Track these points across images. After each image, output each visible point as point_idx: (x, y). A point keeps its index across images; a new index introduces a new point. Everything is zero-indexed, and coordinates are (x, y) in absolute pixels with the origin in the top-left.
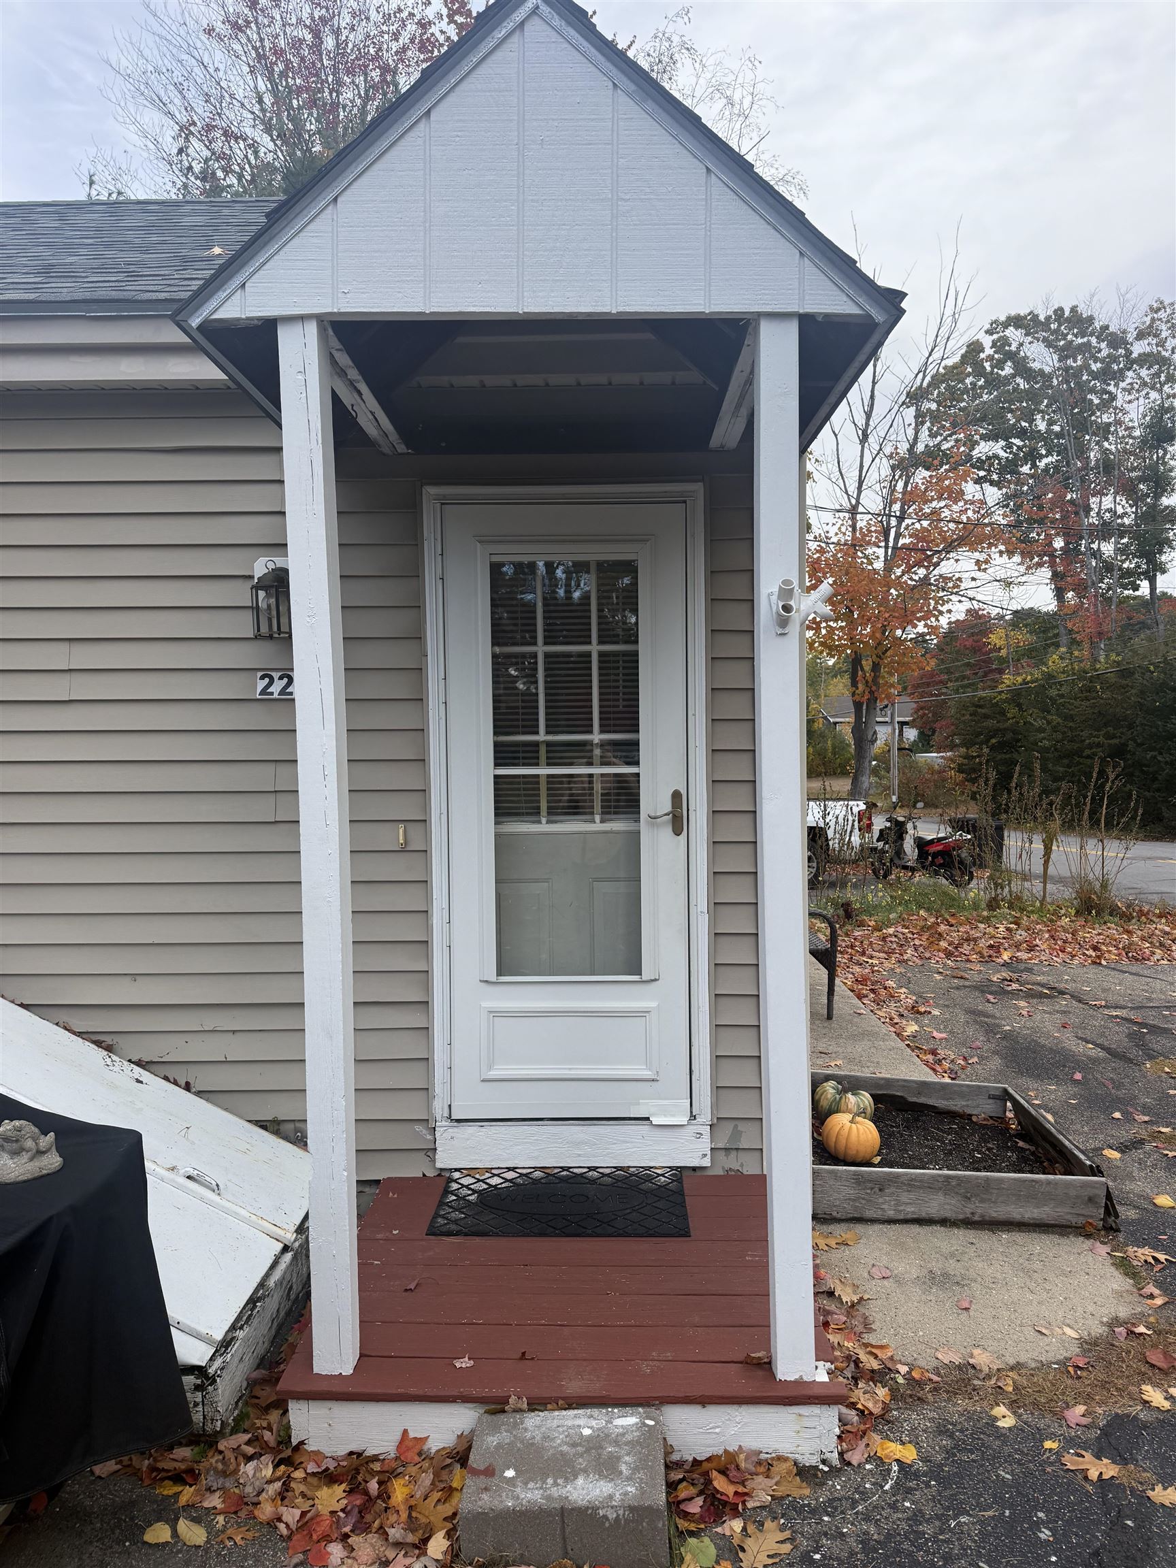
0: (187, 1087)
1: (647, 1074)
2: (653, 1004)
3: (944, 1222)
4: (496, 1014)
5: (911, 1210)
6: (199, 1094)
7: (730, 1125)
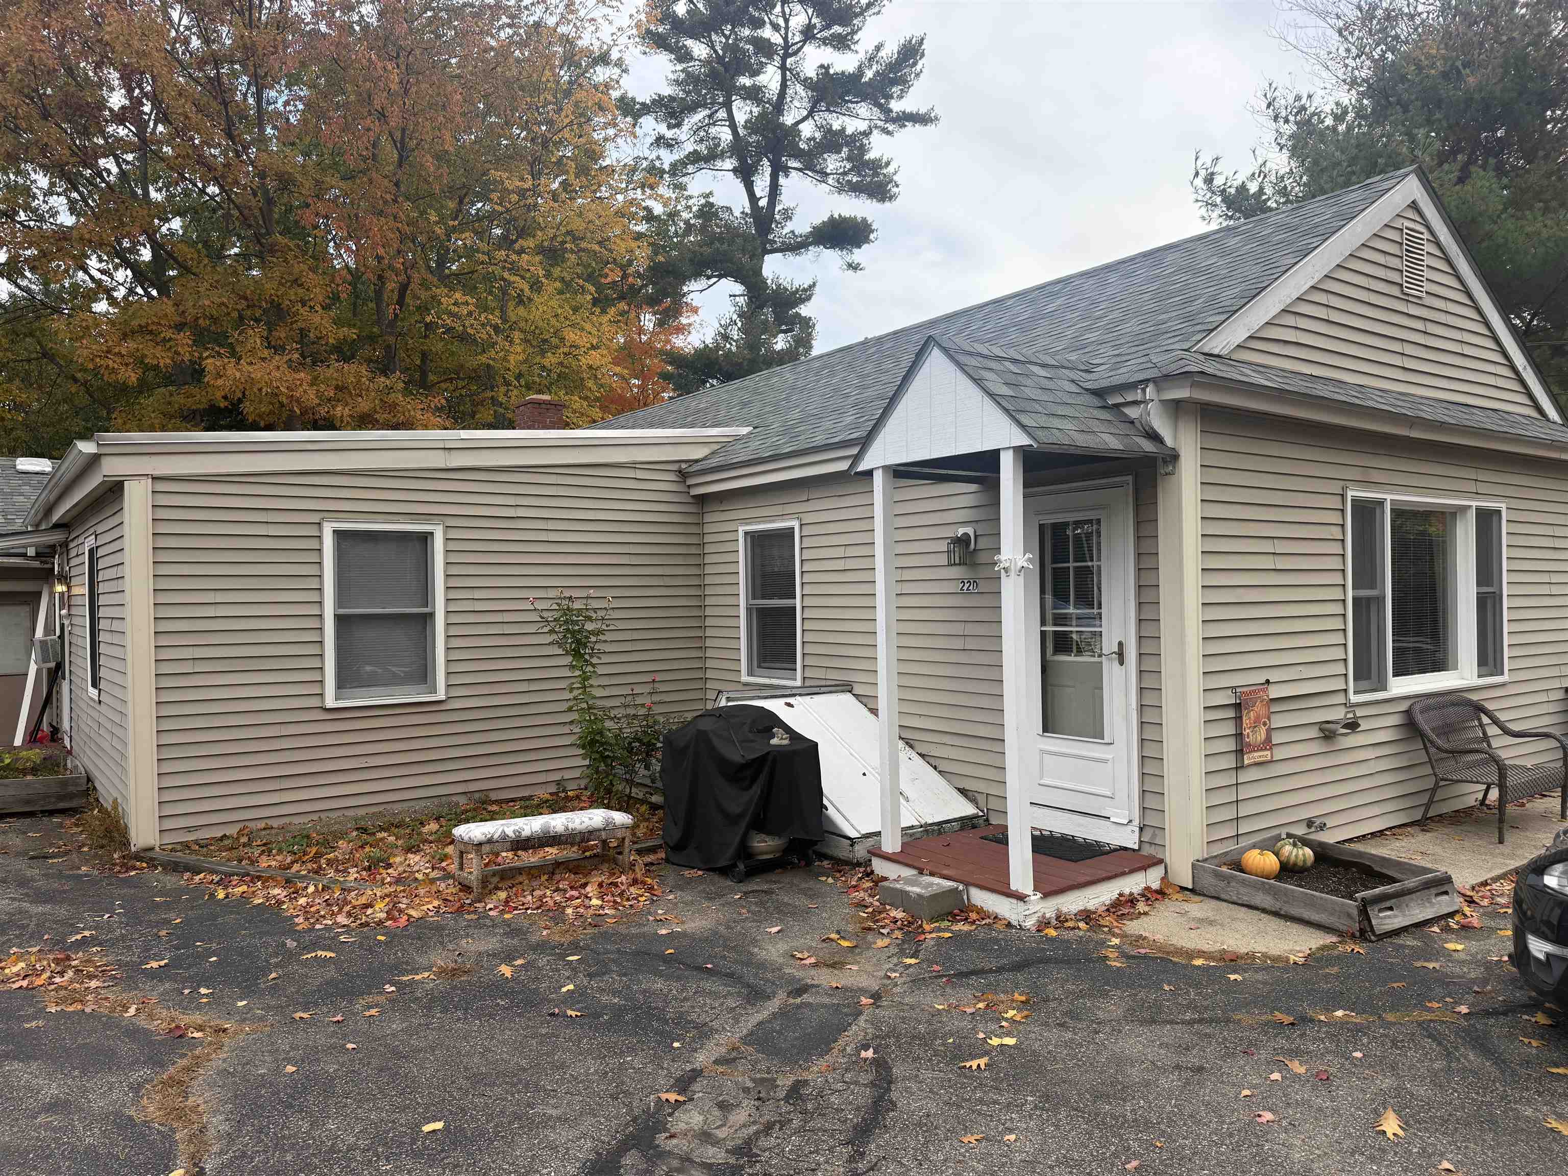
0: (935, 768)
1: (1109, 794)
2: (1109, 757)
3: (1264, 911)
4: (1043, 752)
5: (1245, 899)
6: (940, 772)
7: (1152, 830)
